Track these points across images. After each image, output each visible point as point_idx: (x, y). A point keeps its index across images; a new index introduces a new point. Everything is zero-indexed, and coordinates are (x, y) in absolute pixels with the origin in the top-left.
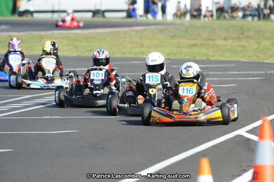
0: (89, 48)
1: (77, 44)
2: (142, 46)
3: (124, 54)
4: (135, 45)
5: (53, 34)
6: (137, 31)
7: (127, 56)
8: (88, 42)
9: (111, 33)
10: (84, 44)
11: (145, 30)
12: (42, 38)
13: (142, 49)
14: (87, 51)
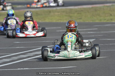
0: (79, 18)
1: (71, 15)
2: (111, 15)
3: (101, 20)
4: (107, 15)
5: (56, 9)
6: (108, 6)
7: (102, 21)
8: (78, 14)
9: (92, 8)
10: (76, 15)
11: (112, 5)
12: (50, 12)
13: (111, 17)
14: (78, 19)
